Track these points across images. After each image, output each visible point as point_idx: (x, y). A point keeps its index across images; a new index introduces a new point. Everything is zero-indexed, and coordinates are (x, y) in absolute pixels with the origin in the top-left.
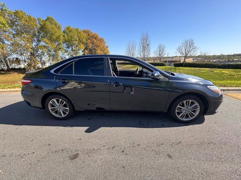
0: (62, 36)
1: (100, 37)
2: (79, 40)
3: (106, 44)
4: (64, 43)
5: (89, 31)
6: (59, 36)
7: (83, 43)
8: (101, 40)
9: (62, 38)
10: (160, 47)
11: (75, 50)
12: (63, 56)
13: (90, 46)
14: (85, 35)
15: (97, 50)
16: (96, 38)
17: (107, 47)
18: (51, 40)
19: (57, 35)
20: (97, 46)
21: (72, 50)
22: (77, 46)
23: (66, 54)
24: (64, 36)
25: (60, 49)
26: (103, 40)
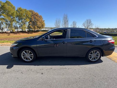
0: (15, 13)
1: (39, 15)
2: (26, 16)
3: (43, 19)
4: (16, 17)
5: (33, 11)
6: (14, 13)
7: (29, 18)
8: (40, 17)
9: (15, 14)
10: (74, 22)
11: (23, 22)
12: (15, 25)
13: (33, 20)
14: (31, 13)
15: (38, 23)
16: (37, 15)
17: (44, 21)
18: (8, 15)
19: (12, 12)
20: (38, 20)
21: (22, 22)
22: (25, 20)
23: (18, 24)
24: (17, 13)
25: (14, 20)
26: (41, 17)
